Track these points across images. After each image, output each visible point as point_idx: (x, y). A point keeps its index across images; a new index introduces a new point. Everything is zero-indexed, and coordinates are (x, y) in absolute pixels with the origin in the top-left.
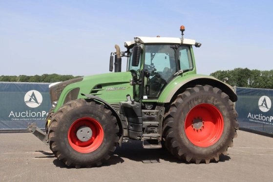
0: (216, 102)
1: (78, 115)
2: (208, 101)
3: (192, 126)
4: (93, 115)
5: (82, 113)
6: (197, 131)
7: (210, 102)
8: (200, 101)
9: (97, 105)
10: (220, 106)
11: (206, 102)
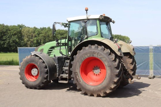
0: (100, 56)
1: (28, 62)
2: (94, 55)
3: (93, 71)
4: (34, 62)
5: (30, 61)
6: (96, 75)
7: (96, 56)
8: (89, 55)
9: (36, 57)
10: (103, 59)
11: (93, 56)
